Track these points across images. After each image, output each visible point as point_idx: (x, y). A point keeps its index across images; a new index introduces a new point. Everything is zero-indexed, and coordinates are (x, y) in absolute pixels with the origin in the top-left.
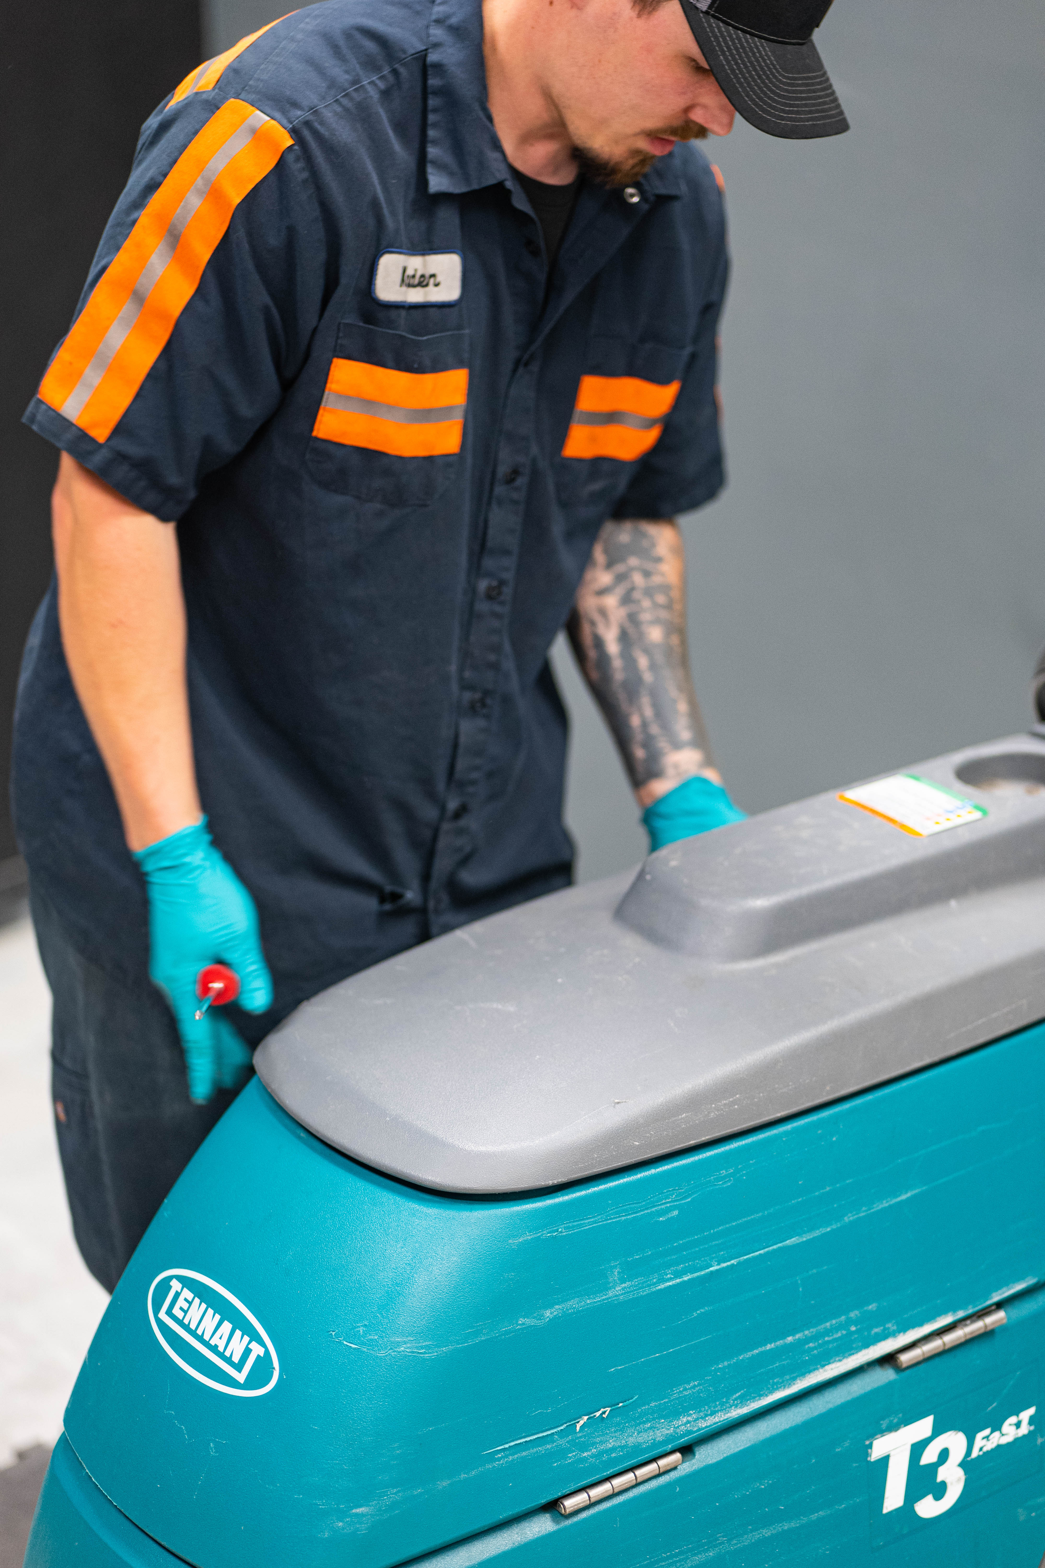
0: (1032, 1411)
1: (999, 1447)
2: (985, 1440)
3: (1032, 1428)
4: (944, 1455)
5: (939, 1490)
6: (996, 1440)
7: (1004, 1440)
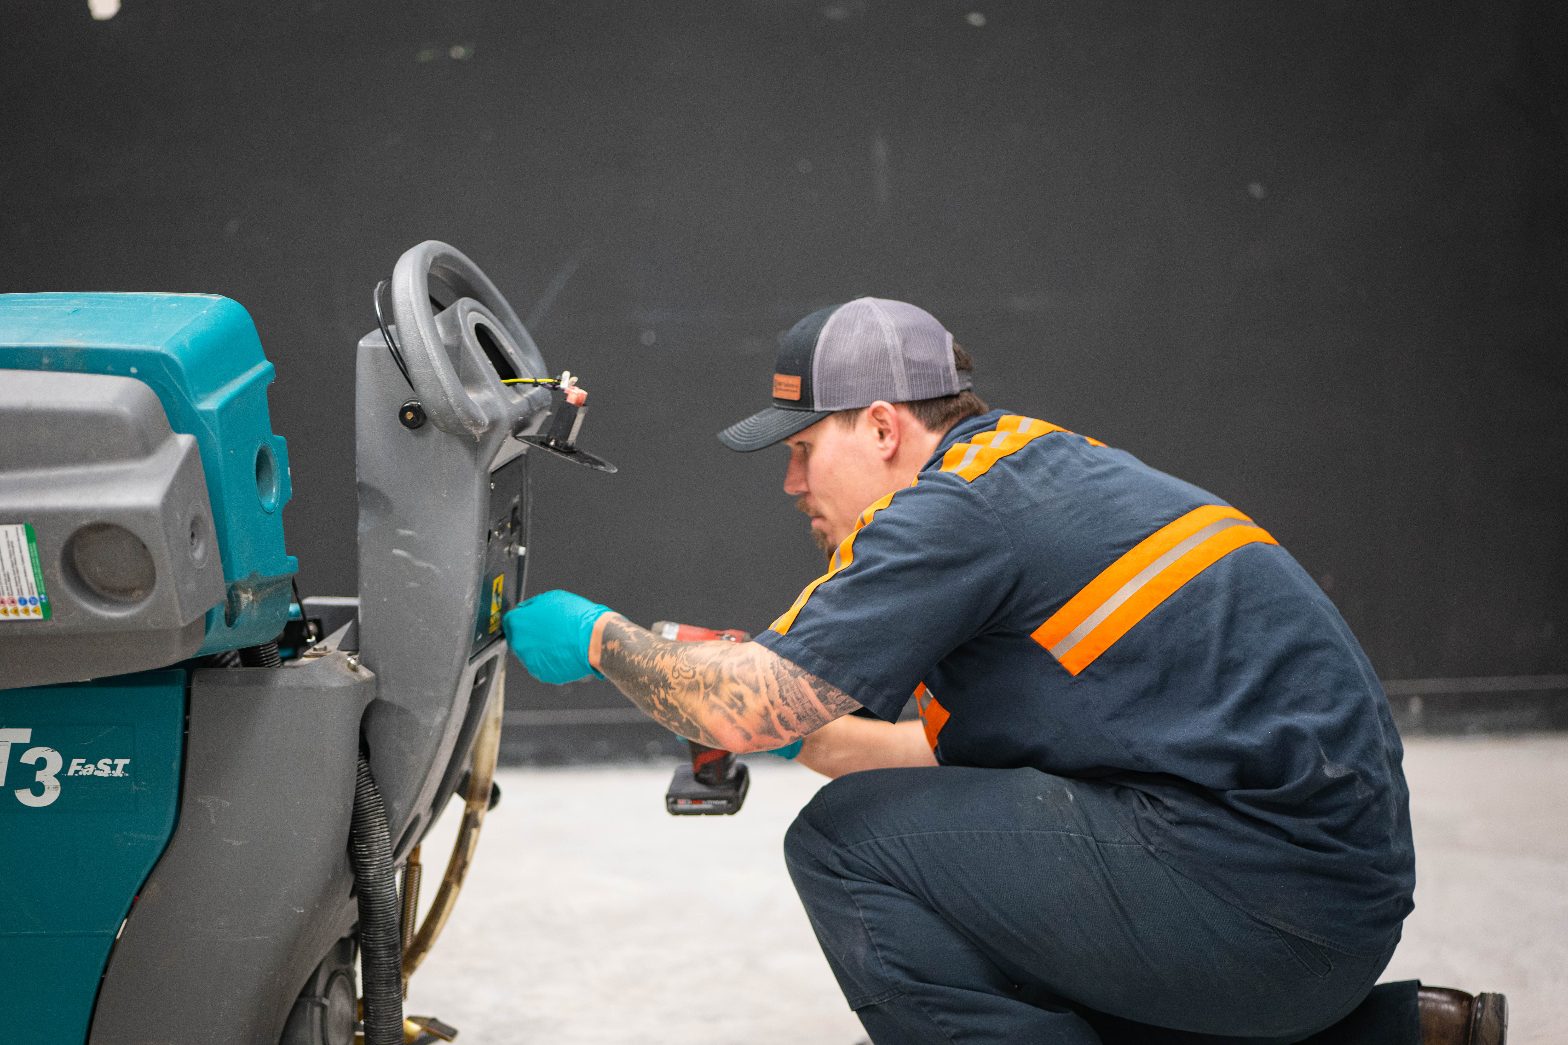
0: (127, 761)
1: (93, 776)
2: (81, 767)
3: (127, 775)
4: (41, 763)
5: (38, 790)
6: (89, 770)
7: (97, 773)
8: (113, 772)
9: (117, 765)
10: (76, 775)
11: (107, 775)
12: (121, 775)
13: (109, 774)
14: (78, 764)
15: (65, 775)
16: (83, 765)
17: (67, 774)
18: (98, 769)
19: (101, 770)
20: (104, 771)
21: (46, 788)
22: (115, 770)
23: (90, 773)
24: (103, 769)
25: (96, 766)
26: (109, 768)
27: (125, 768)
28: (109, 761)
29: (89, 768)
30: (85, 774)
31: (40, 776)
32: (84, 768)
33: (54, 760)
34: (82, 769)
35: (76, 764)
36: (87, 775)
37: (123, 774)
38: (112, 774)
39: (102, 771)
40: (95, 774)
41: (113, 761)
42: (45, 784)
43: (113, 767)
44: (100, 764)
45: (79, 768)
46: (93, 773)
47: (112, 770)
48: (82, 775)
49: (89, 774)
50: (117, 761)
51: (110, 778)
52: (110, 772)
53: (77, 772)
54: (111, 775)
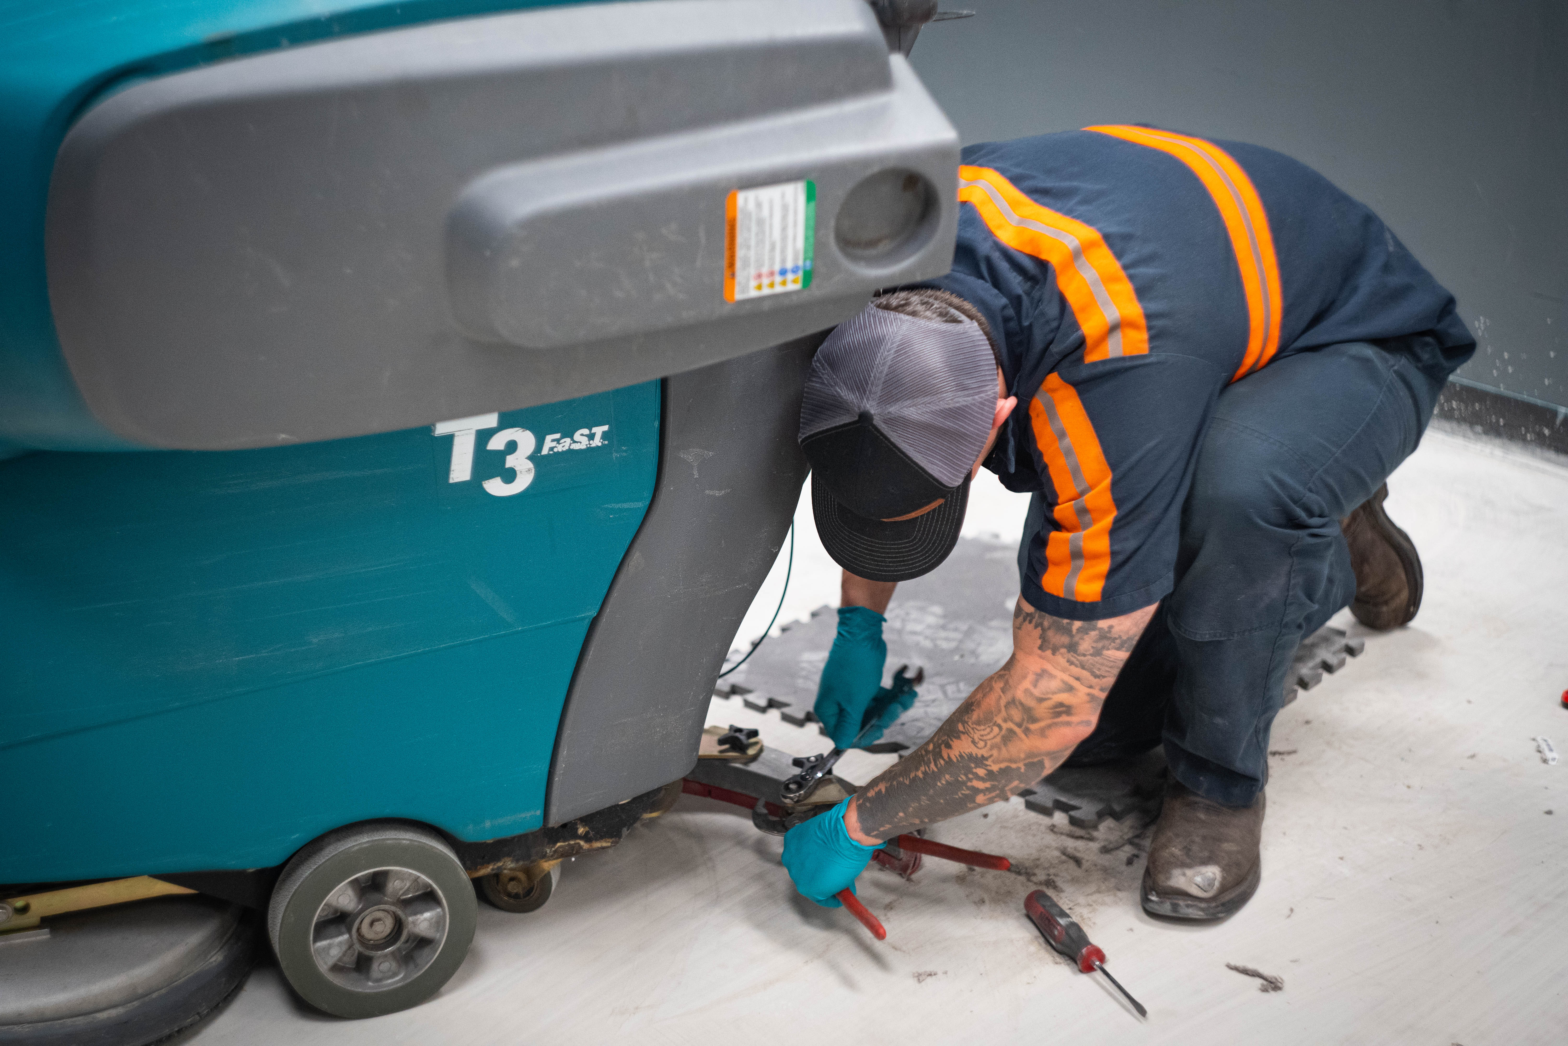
2: (556, 442)
6: (565, 444)
7: (576, 447)
8: (591, 442)
9: (594, 434)
10: (551, 452)
11: (585, 447)
12: (600, 444)
13: (587, 445)
14: (553, 441)
15: (539, 455)
16: (558, 441)
17: (540, 453)
18: (575, 442)
19: (577, 442)
20: (581, 443)
21: (518, 472)
22: (593, 440)
23: (566, 448)
24: (581, 440)
25: (572, 439)
26: (586, 439)
27: (605, 435)
28: (586, 431)
29: (565, 442)
30: (560, 450)
31: (511, 461)
32: (559, 444)
33: (526, 440)
34: (557, 445)
35: (550, 440)
36: (563, 451)
37: (602, 442)
38: (590, 444)
39: (579, 443)
40: (571, 448)
41: (590, 430)
42: (516, 469)
43: (591, 437)
44: (577, 436)
45: (554, 444)
46: (569, 447)
47: (589, 440)
48: (558, 451)
49: (564, 449)
50: (594, 430)
51: (589, 450)
52: (588, 443)
53: (551, 449)
54: (588, 446)
